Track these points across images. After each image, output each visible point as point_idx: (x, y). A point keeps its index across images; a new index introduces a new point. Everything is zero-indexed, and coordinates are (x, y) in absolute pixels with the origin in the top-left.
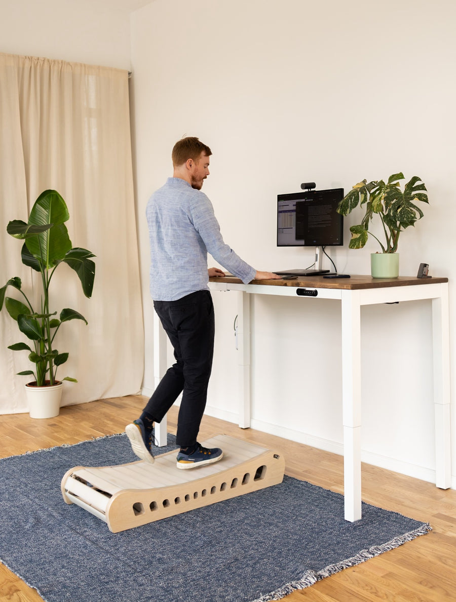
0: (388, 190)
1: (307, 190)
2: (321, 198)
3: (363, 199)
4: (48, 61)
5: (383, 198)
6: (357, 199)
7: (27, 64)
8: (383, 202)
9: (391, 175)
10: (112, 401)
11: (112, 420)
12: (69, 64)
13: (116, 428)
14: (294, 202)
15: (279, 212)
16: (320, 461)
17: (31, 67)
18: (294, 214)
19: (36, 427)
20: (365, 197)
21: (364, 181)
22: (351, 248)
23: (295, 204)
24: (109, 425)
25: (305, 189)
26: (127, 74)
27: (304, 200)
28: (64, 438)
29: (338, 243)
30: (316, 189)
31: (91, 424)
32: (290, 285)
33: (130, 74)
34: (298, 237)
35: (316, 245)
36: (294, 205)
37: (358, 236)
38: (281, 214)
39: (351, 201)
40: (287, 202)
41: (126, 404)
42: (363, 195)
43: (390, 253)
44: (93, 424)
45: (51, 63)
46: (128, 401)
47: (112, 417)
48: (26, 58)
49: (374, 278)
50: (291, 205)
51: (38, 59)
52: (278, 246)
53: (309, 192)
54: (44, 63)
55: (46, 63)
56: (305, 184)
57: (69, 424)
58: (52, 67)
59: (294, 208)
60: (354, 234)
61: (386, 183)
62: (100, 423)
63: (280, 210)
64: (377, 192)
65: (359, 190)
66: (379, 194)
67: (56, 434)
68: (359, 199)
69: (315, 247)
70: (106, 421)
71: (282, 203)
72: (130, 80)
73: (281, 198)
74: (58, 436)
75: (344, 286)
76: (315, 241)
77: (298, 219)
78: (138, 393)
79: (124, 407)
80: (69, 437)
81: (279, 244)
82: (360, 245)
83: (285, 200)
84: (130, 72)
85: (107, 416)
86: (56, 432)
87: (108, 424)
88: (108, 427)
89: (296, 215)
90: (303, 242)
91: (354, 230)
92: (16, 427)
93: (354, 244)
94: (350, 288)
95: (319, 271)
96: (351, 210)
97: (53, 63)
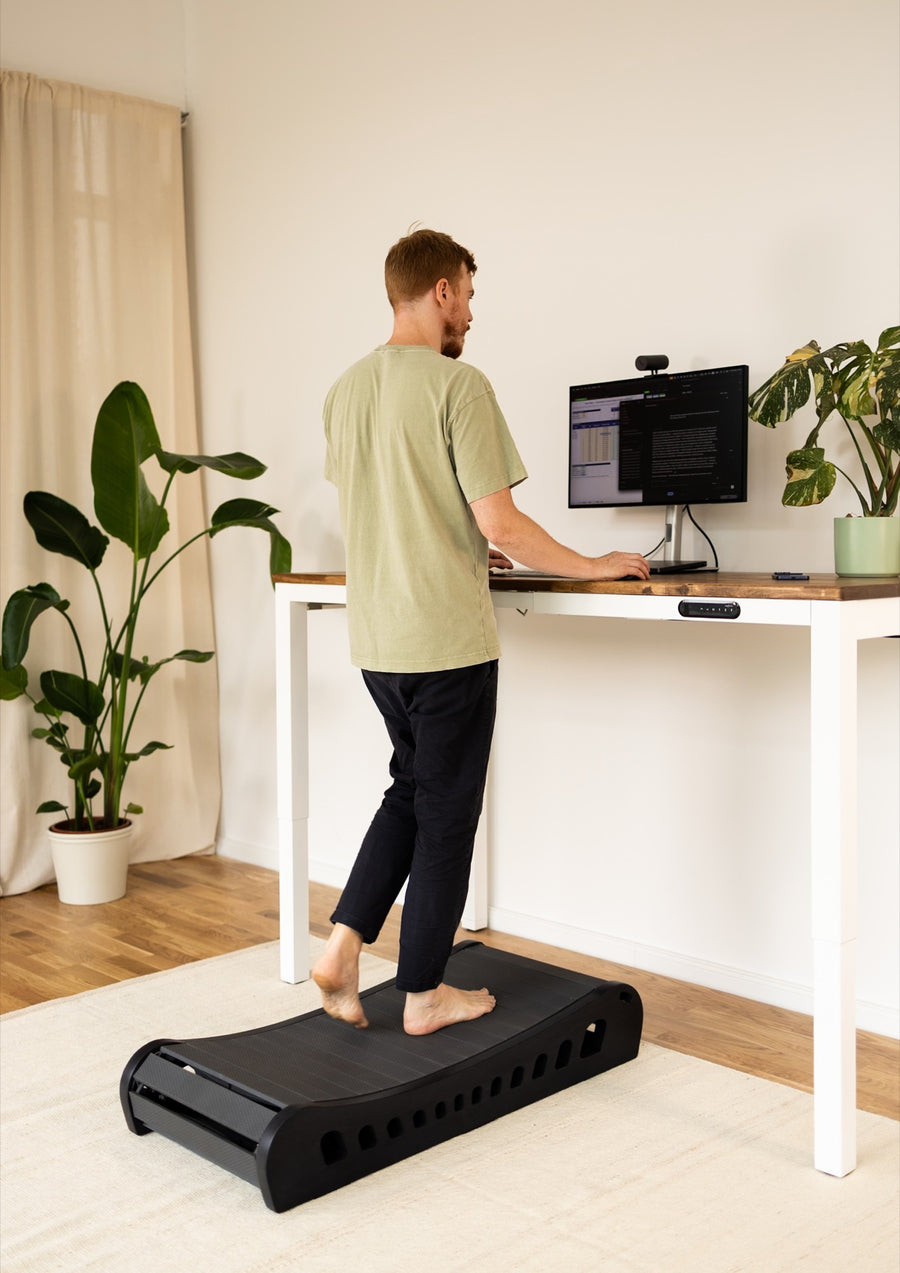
0: (888, 362)
1: (648, 373)
2: (689, 389)
3: (821, 385)
5: (873, 380)
6: (805, 384)
8: (872, 390)
9: (885, 328)
10: (150, 870)
11: (162, 917)
12: (44, 83)
13: (177, 938)
14: (616, 401)
15: (573, 427)
16: (685, 1010)
18: (614, 430)
21: (813, 345)
22: (790, 503)
23: (616, 405)
24: (158, 931)
25: (645, 369)
26: (180, 115)
27: (640, 397)
28: (57, 968)
29: (734, 497)
30: (669, 371)
31: (116, 930)
32: (661, 591)
33: (184, 116)
34: (625, 485)
35: (668, 502)
36: (613, 410)
37: (809, 473)
38: (578, 431)
39: (790, 391)
40: (595, 403)
41: (186, 877)
42: (820, 377)
43: (882, 516)
44: (119, 928)
46: (189, 871)
47: (161, 911)
49: (841, 576)
50: (607, 409)
52: (571, 506)
53: (652, 377)
56: (645, 357)
59: (615, 416)
60: (795, 471)
61: (873, 346)
62: (135, 926)
63: (575, 422)
64: (854, 370)
65: (805, 364)
66: (859, 373)
67: (35, 957)
68: (809, 386)
69: (665, 507)
70: (148, 920)
71: (582, 404)
72: (183, 130)
73: (577, 393)
75: (819, 593)
76: (670, 494)
77: (624, 442)
78: (207, 849)
79: (185, 886)
80: (69, 964)
81: (573, 503)
82: (815, 497)
83: (589, 399)
84: (185, 111)
85: (151, 910)
86: (35, 952)
87: (156, 928)
88: (156, 934)
89: (621, 433)
90: (638, 496)
91: (795, 461)
93: (794, 495)
94: (837, 596)
95: (673, 565)
96: (791, 411)
97: (8, 78)
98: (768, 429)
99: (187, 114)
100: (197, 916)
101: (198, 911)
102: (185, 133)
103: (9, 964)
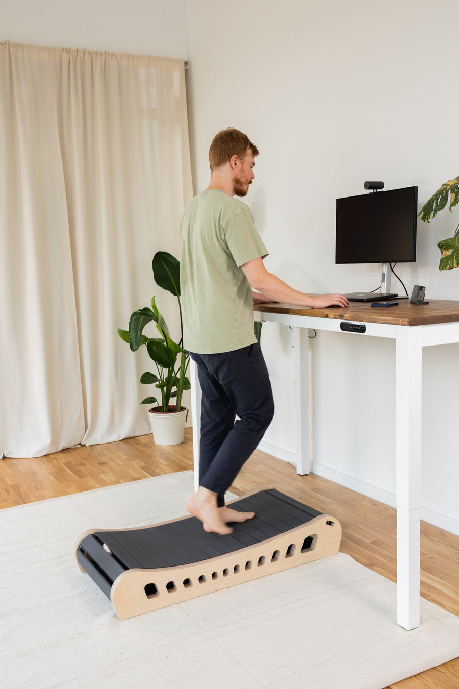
1: (371, 191)
4: (89, 52)
6: (445, 199)
7: (65, 57)
12: (114, 55)
17: (69, 61)
19: (85, 465)
20: (456, 197)
24: (161, 466)
25: (369, 189)
26: (183, 63)
30: (384, 190)
31: (143, 464)
32: (333, 316)
33: (186, 63)
39: (437, 203)
44: (145, 463)
45: (93, 55)
48: (63, 50)
51: (77, 51)
52: (336, 263)
53: (374, 193)
54: (84, 55)
55: (87, 54)
56: (370, 182)
57: (120, 463)
58: (94, 59)
60: (444, 251)
65: (448, 188)
74: (104, 478)
75: (399, 321)
81: (338, 261)
84: (187, 61)
86: (103, 473)
87: (161, 464)
92: (64, 464)
93: (445, 264)
94: (407, 323)
95: (385, 295)
96: (435, 213)
97: (95, 55)
98: (426, 223)
99: (188, 62)
100: (182, 459)
101: (184, 457)
102: (187, 73)
103: (89, 478)
